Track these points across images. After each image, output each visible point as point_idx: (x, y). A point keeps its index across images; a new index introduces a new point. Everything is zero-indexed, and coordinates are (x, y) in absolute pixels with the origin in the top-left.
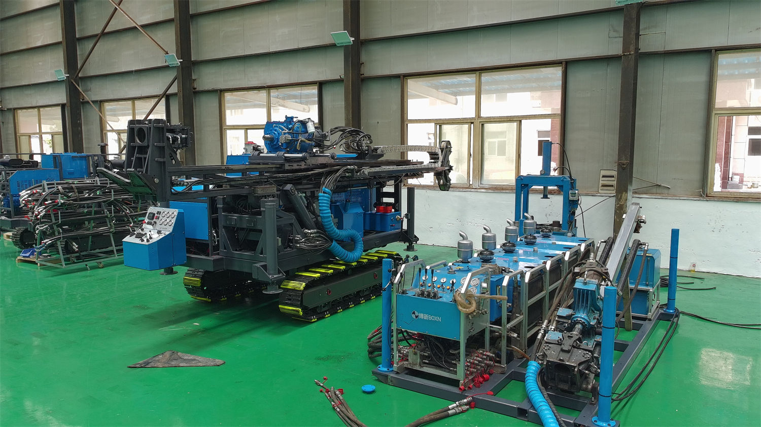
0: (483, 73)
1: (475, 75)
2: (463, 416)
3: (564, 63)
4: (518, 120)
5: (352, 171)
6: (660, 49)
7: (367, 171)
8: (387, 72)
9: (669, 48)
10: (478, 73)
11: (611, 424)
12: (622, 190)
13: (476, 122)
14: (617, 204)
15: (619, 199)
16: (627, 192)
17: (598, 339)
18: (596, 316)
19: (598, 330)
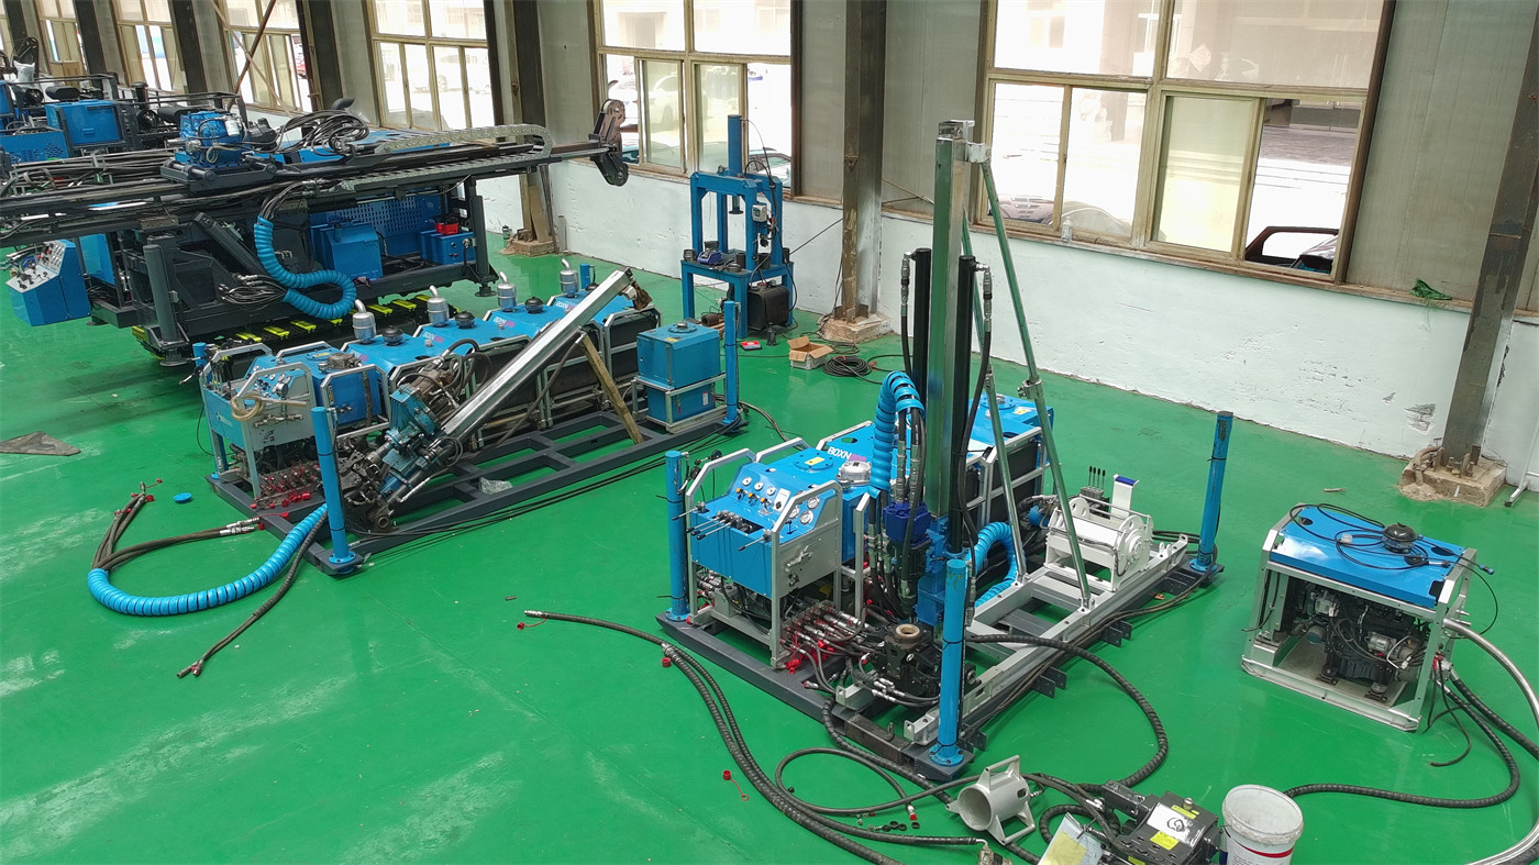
2: (240, 538)
4: (743, 62)
5: (314, 187)
7: (348, 185)
11: (342, 560)
12: (852, 204)
13: (688, 60)
14: (844, 229)
15: (846, 220)
16: (856, 210)
17: (417, 463)
18: (413, 434)
19: (422, 450)
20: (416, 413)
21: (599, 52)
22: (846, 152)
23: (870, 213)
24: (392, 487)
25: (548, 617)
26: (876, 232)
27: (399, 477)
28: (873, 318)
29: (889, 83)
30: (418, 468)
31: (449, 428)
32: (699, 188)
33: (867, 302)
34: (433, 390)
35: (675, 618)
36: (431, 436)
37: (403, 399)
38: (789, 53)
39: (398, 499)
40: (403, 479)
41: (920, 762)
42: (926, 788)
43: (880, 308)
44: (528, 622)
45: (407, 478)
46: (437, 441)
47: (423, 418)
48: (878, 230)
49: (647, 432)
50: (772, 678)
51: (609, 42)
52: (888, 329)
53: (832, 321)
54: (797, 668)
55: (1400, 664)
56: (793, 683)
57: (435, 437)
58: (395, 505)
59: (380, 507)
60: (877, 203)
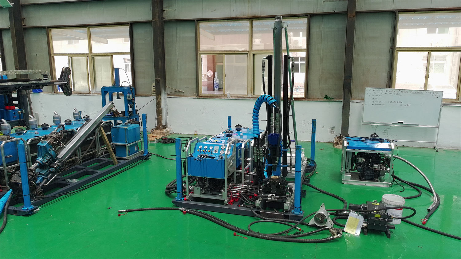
0: (91, 27)
1: (86, 29)
3: (129, 24)
4: (111, 55)
6: (174, 19)
8: (38, 25)
9: (178, 18)
10: (88, 27)
11: (29, 208)
12: (158, 93)
13: (90, 56)
14: (157, 101)
15: (157, 99)
16: (160, 95)
17: (51, 169)
18: (48, 159)
19: (52, 165)
20: (49, 150)
21: (52, 55)
22: (155, 77)
23: (163, 96)
24: (40, 181)
25: (128, 211)
26: (165, 103)
27: (43, 176)
28: (167, 129)
29: (166, 57)
30: (51, 172)
31: (60, 156)
32: (105, 92)
33: (164, 124)
34: (55, 141)
35: (180, 199)
36: (54, 159)
37: (45, 144)
38: (129, 51)
39: (45, 184)
40: (45, 177)
41: (291, 216)
42: (296, 223)
43: (168, 126)
44: (121, 214)
45: (47, 176)
46: (57, 162)
47: (52, 152)
48: (166, 102)
49: (119, 161)
50: (226, 207)
51: (55, 52)
52: (172, 132)
53: (155, 131)
54: (233, 203)
55: (383, 169)
56: (234, 207)
57: (56, 160)
58: (43, 187)
59: (37, 188)
60: (165, 93)
